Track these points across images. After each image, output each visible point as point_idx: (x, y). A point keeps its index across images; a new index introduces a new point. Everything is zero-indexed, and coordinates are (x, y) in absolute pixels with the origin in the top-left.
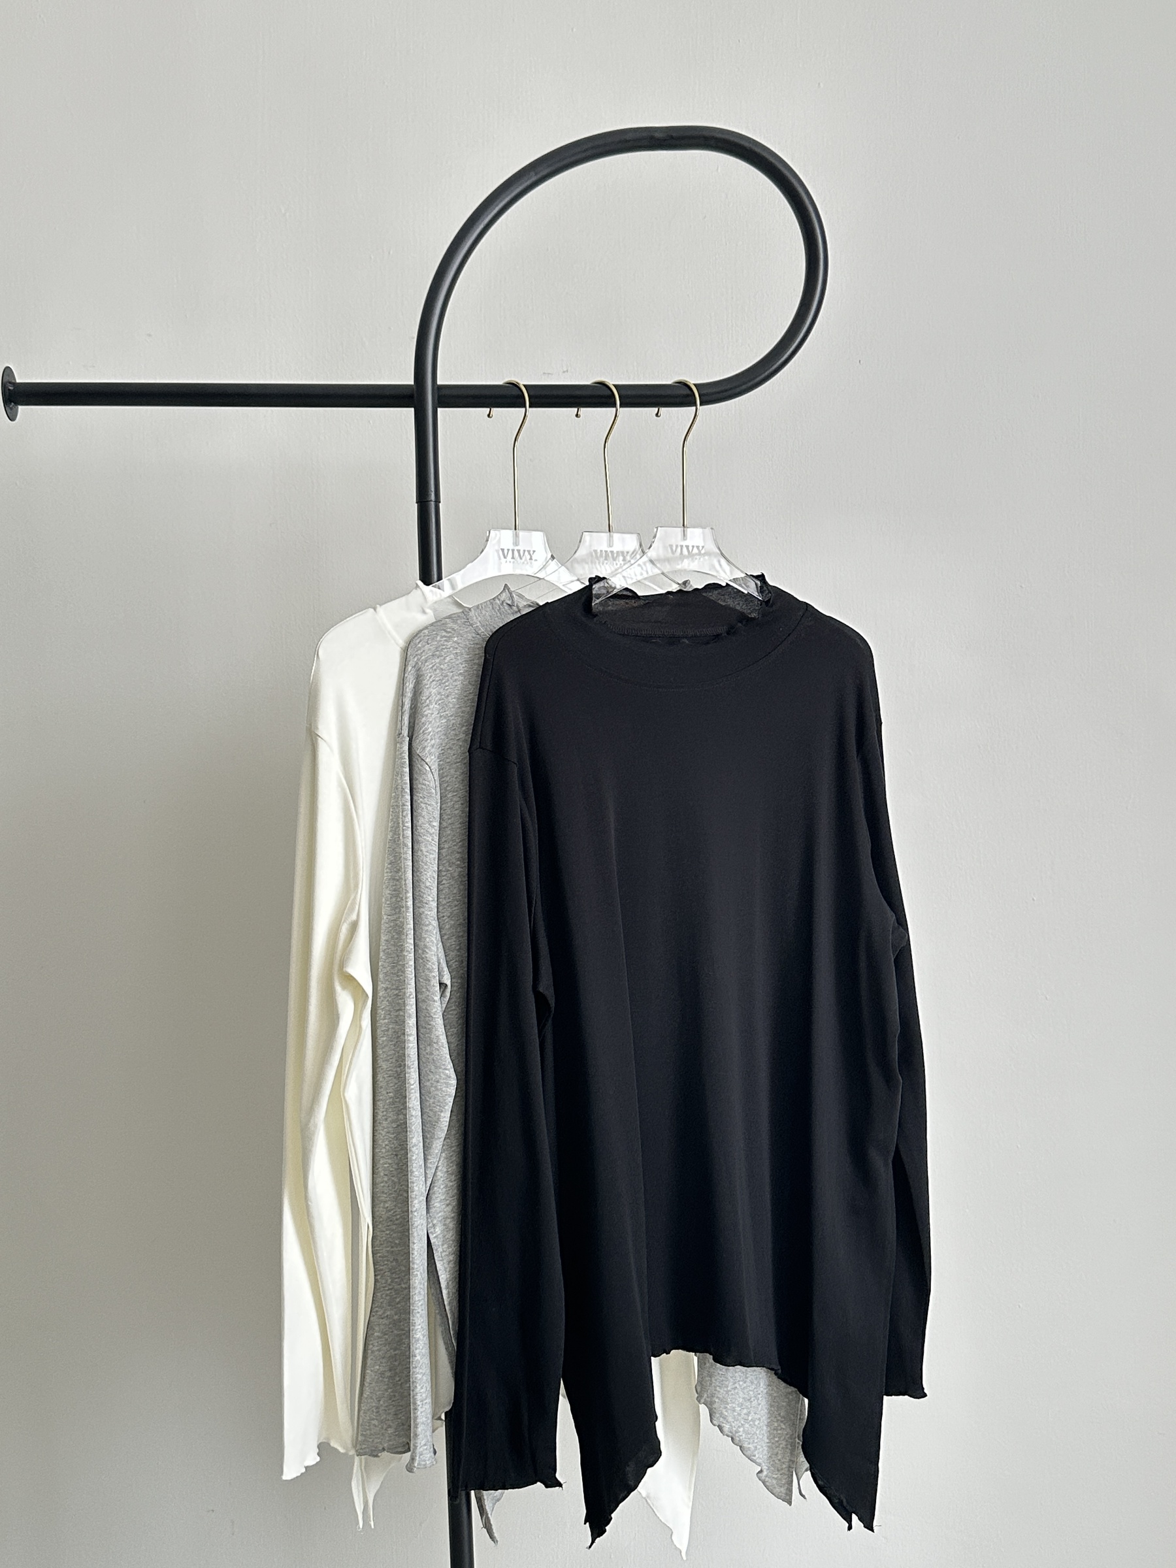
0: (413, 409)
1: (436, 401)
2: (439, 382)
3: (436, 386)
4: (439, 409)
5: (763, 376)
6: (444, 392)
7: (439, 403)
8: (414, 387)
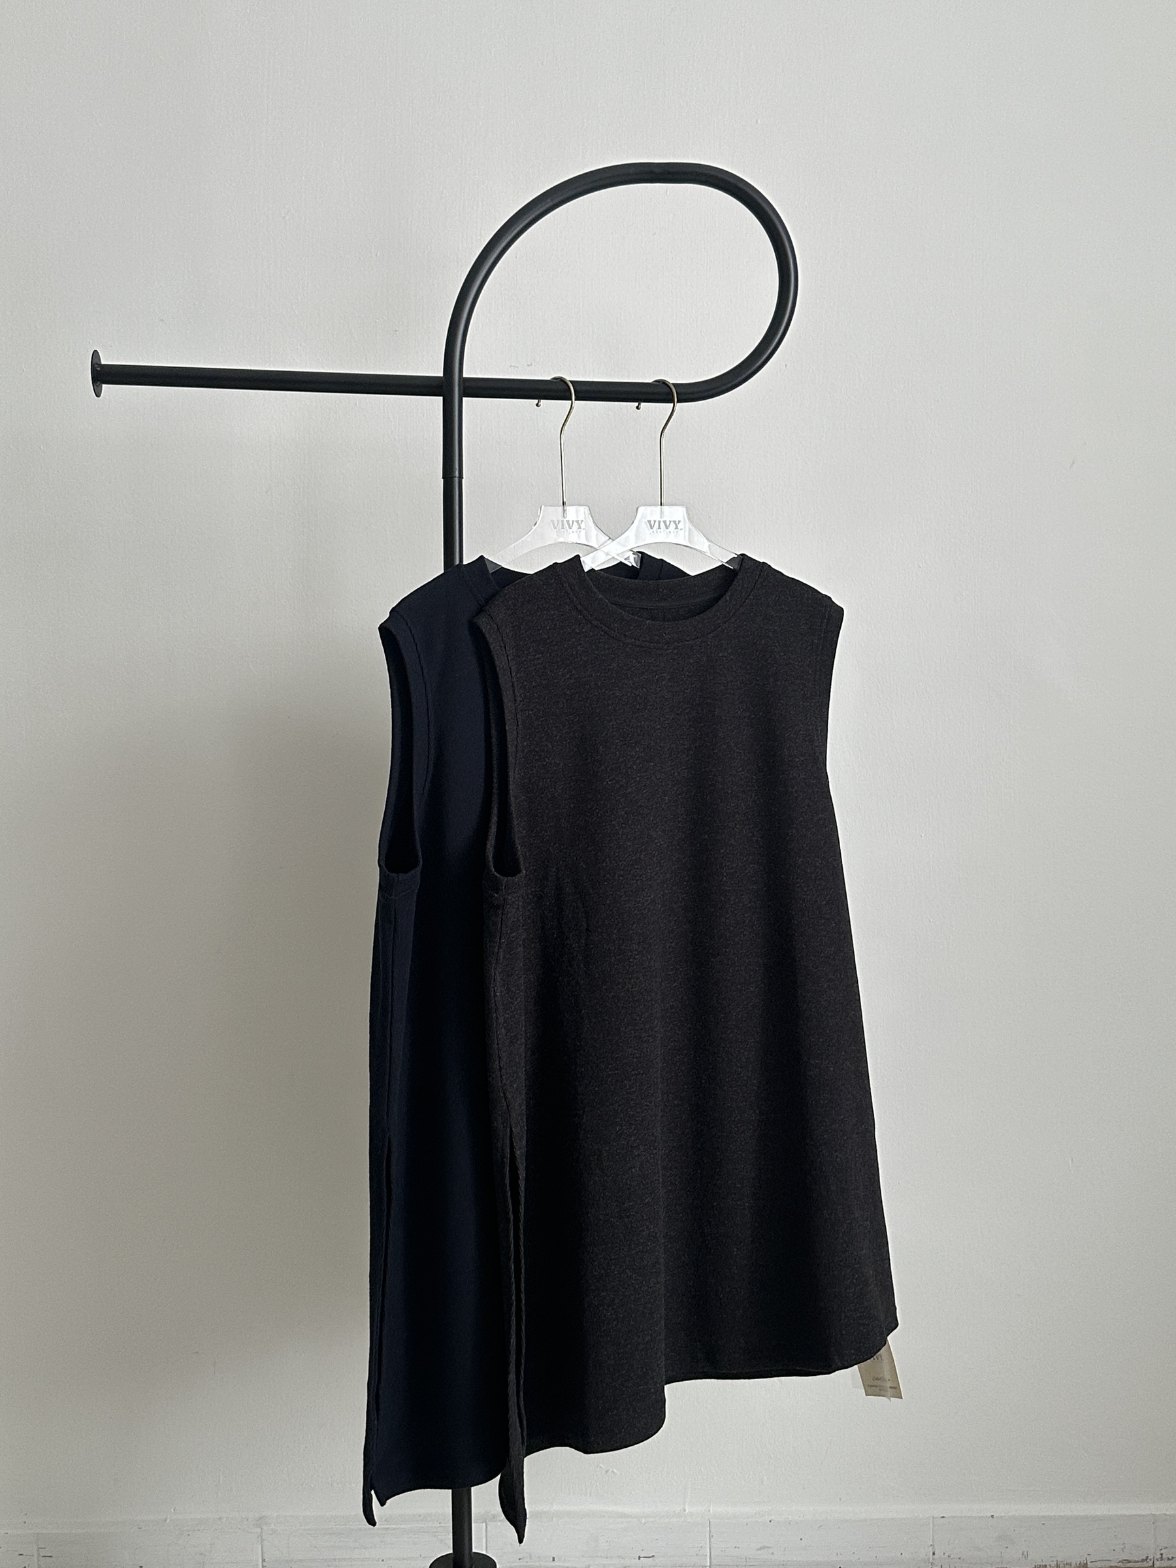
0: (442, 398)
1: (462, 391)
2: (465, 375)
3: (462, 379)
4: (464, 399)
5: (740, 379)
6: (467, 384)
7: (464, 391)
8: (444, 379)
